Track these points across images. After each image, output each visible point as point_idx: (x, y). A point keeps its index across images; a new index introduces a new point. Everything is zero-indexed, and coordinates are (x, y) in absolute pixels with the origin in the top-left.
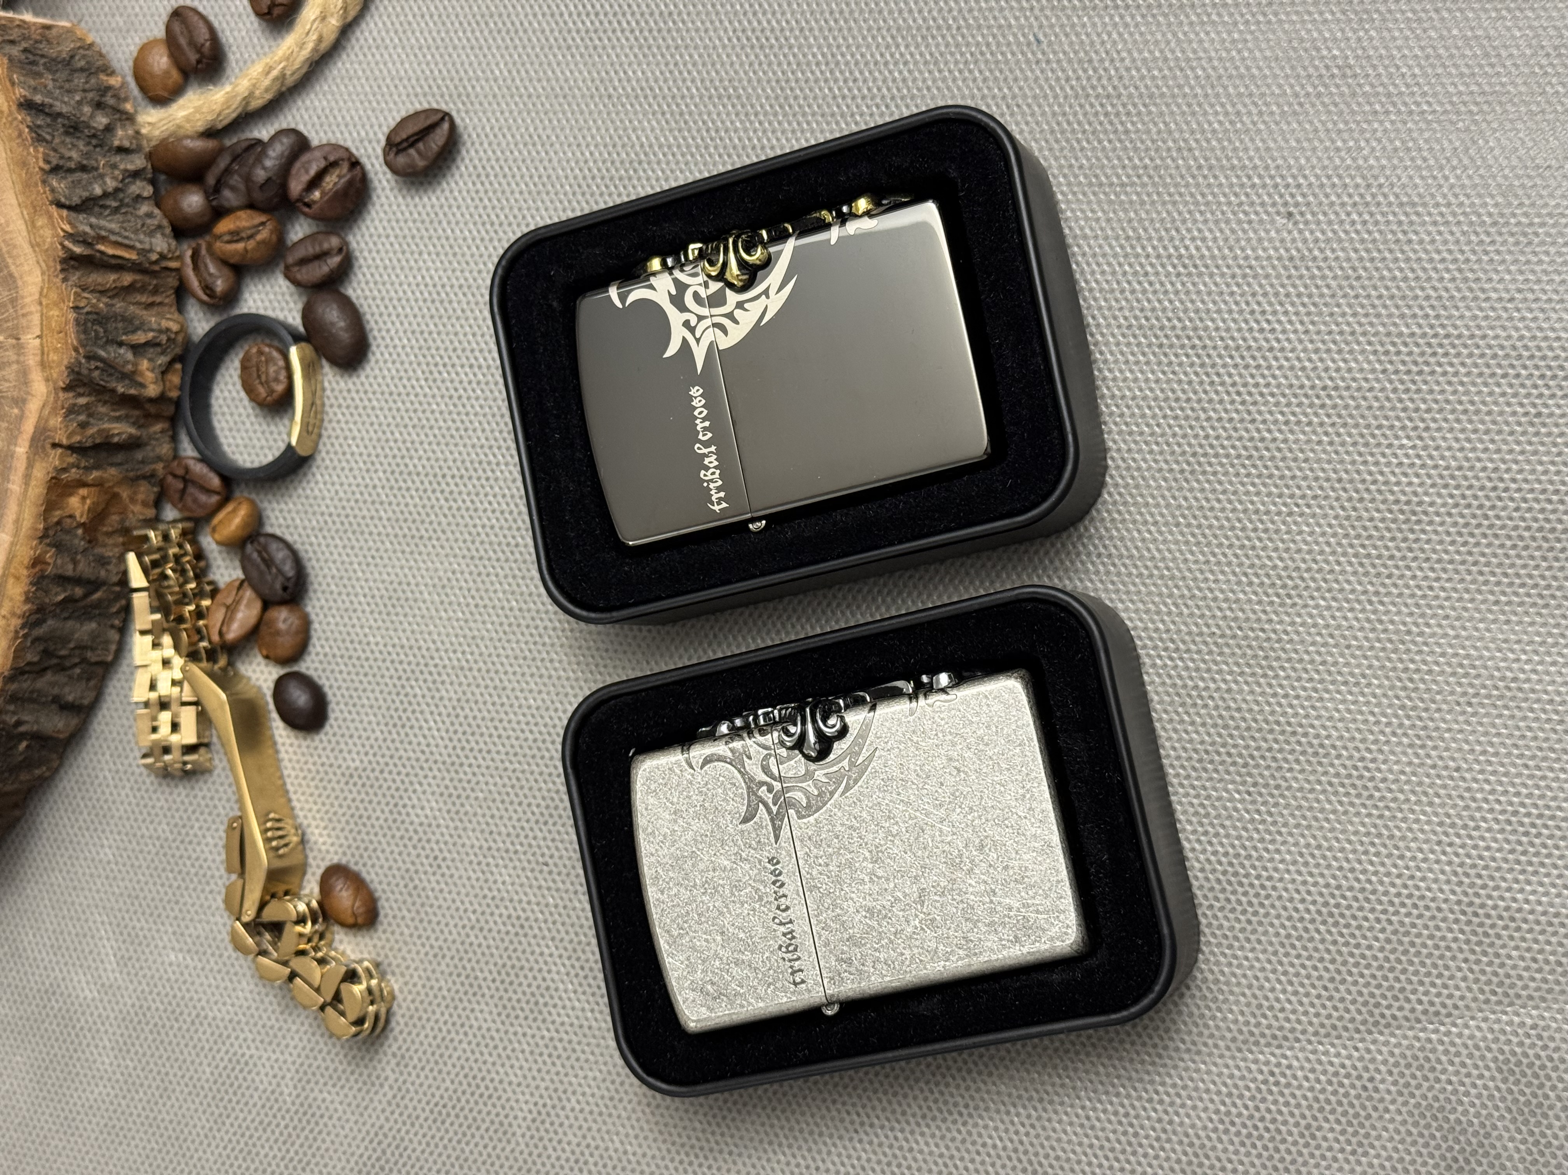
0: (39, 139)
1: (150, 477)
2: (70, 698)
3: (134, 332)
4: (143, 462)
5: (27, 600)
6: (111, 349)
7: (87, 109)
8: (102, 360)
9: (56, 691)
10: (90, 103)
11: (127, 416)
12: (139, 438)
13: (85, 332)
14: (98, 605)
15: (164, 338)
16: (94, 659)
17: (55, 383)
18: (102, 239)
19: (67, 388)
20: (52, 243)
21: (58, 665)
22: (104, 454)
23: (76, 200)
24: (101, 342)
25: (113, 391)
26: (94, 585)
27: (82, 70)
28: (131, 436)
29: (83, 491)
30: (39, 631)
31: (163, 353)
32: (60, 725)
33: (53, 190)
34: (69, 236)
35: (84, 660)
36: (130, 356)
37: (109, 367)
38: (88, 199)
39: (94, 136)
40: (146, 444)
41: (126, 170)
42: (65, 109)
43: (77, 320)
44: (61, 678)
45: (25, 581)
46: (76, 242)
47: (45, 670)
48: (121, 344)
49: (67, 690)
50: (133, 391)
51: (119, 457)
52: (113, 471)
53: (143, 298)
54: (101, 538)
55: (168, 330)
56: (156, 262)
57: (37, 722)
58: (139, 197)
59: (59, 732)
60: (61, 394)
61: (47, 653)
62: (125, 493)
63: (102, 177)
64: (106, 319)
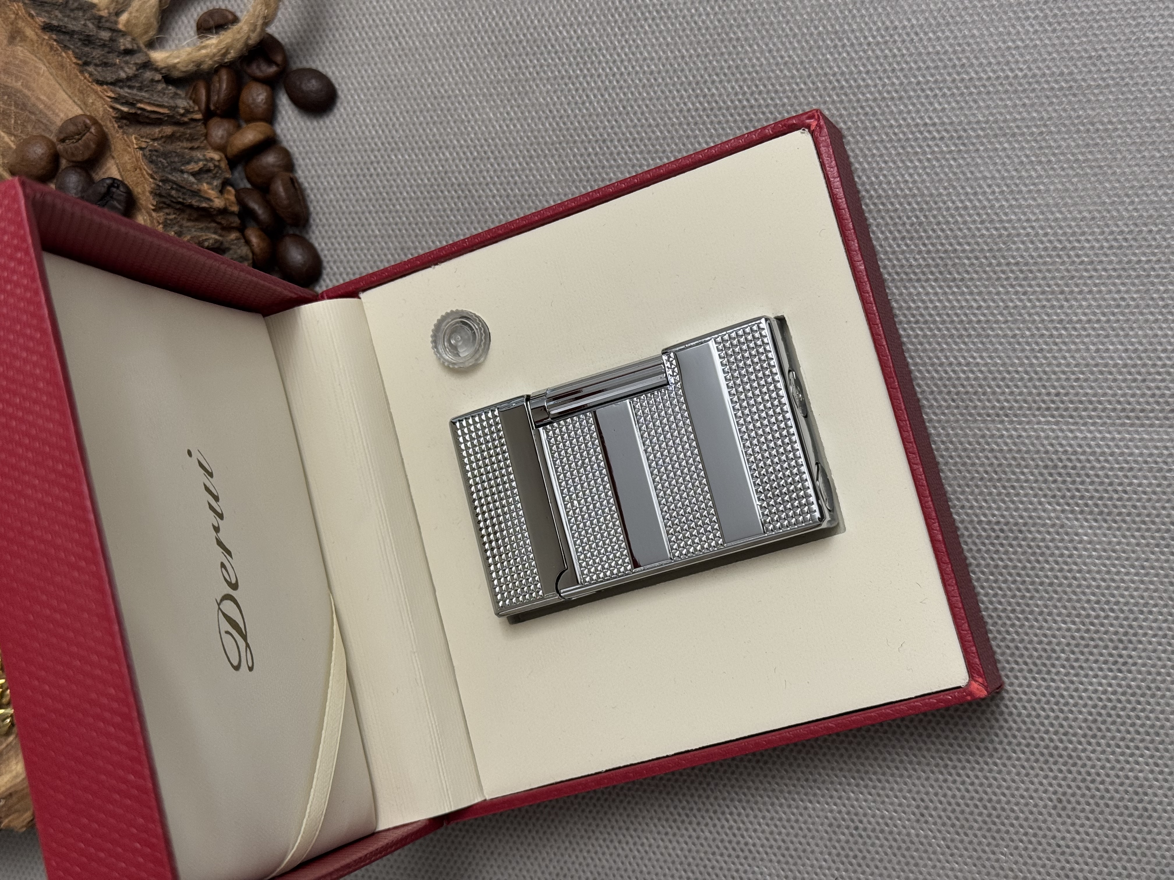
0: (67, 48)
3: (188, 163)
6: (177, 174)
7: (92, 29)
8: (174, 183)
10: (92, 24)
11: (208, 229)
15: (211, 165)
18: (140, 101)
19: (157, 209)
20: (105, 110)
23: (110, 80)
24: (168, 170)
25: (191, 206)
31: (214, 177)
34: (115, 100)
36: (192, 179)
37: (179, 187)
38: (118, 80)
39: (104, 46)
42: (76, 29)
43: (144, 155)
46: (122, 104)
48: (182, 172)
50: (204, 205)
53: (185, 144)
55: (212, 159)
56: (182, 115)
58: (153, 80)
60: (154, 214)
63: (122, 68)
64: (165, 155)
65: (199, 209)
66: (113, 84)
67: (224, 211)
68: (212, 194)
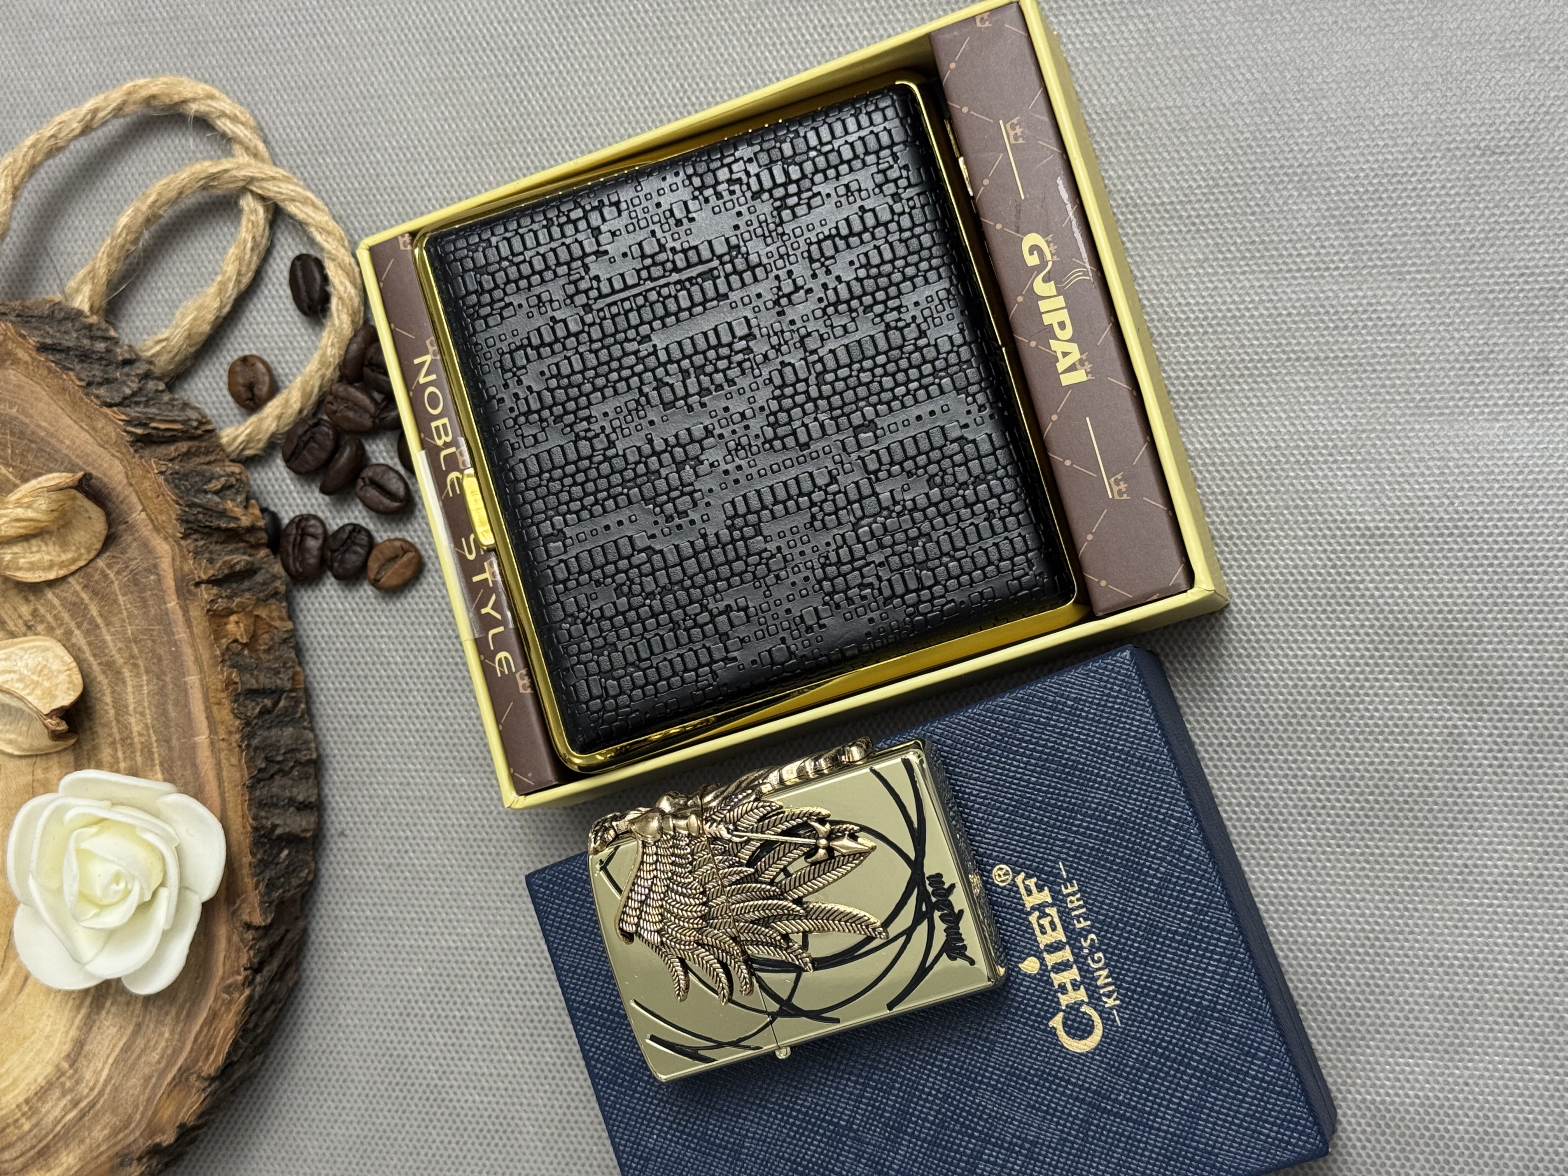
0: (66, 369)
1: (275, 594)
2: (300, 798)
3: (209, 481)
4: (264, 584)
5: (236, 716)
6: (201, 496)
7: (86, 342)
8: (200, 506)
9: (287, 793)
10: (85, 336)
11: (237, 549)
12: (253, 564)
13: (176, 486)
14: (286, 712)
15: (233, 480)
16: (305, 759)
17: (173, 536)
18: (152, 419)
19: (185, 537)
20: (118, 434)
21: (280, 771)
22: (234, 585)
23: (117, 400)
24: (192, 493)
25: (219, 529)
26: (276, 693)
27: (65, 319)
28: (248, 563)
29: (233, 618)
30: (255, 742)
31: (238, 492)
32: (304, 823)
33: (97, 397)
34: (128, 422)
35: (298, 763)
36: (216, 499)
37: (207, 510)
38: (125, 398)
39: (101, 358)
40: (260, 569)
41: (137, 375)
42: (71, 344)
43: (166, 480)
44: (288, 782)
45: (226, 702)
46: (135, 426)
47: (272, 776)
48: (206, 492)
49: (295, 790)
50: (232, 525)
51: (246, 584)
52: (247, 595)
53: (203, 459)
54: (263, 656)
55: (233, 473)
56: (196, 428)
57: (285, 824)
58: (157, 391)
59: (305, 831)
60: (183, 542)
61: (269, 760)
62: (263, 613)
63: (124, 383)
64: (185, 476)
65: (227, 530)
66: (121, 404)
67: (252, 529)
68: (238, 511)
